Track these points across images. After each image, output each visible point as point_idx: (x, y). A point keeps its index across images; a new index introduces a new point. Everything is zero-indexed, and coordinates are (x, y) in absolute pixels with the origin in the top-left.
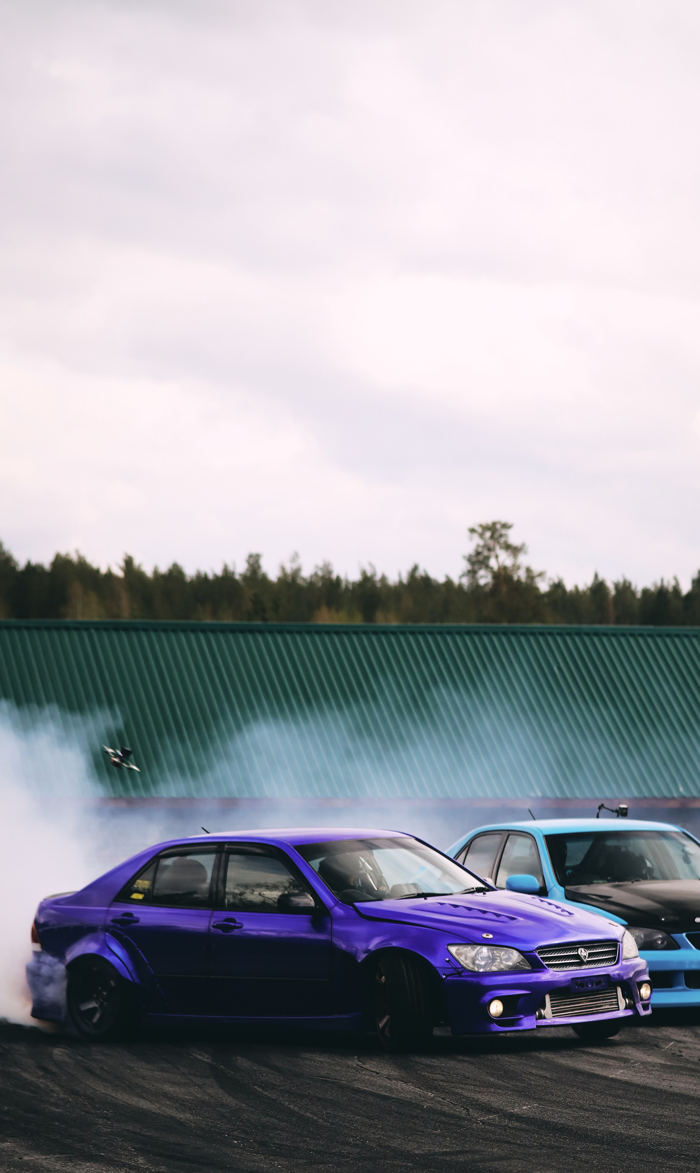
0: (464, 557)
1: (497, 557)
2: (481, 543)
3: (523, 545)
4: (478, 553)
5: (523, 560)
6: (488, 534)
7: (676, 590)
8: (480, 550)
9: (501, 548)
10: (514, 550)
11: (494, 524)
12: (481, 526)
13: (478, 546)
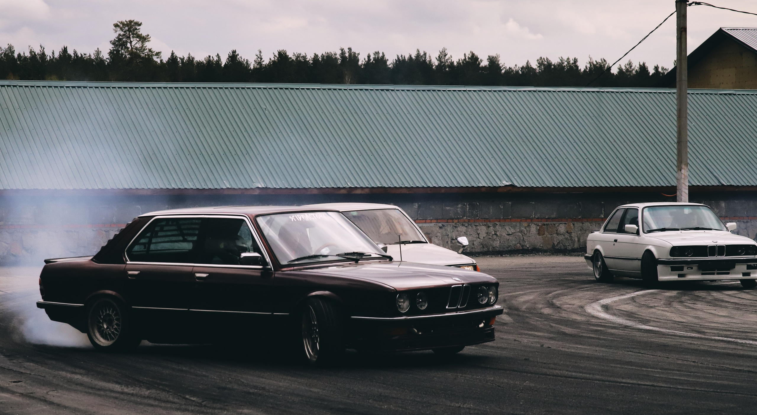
0: (111, 42)
1: (131, 42)
2: (122, 33)
3: (148, 35)
4: (120, 40)
5: (148, 45)
6: (127, 28)
7: (218, 62)
8: (121, 37)
9: (133, 37)
10: (143, 39)
11: (131, 22)
12: (121, 23)
13: (120, 35)
